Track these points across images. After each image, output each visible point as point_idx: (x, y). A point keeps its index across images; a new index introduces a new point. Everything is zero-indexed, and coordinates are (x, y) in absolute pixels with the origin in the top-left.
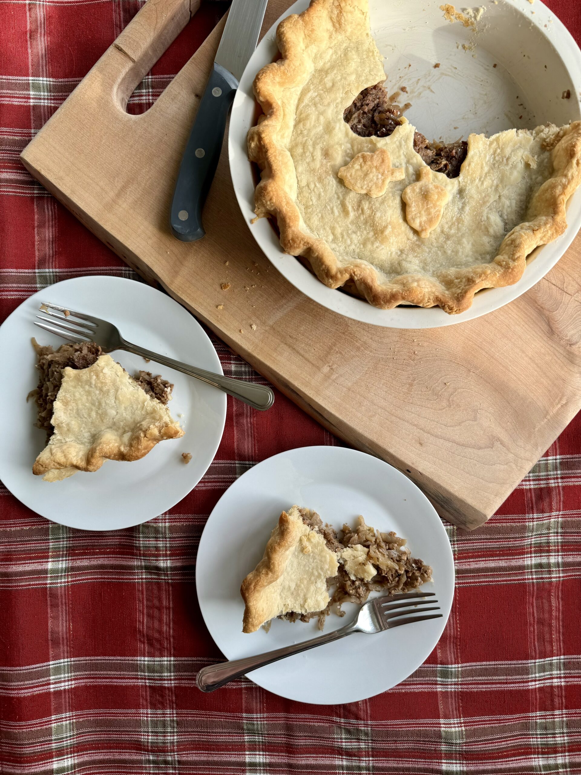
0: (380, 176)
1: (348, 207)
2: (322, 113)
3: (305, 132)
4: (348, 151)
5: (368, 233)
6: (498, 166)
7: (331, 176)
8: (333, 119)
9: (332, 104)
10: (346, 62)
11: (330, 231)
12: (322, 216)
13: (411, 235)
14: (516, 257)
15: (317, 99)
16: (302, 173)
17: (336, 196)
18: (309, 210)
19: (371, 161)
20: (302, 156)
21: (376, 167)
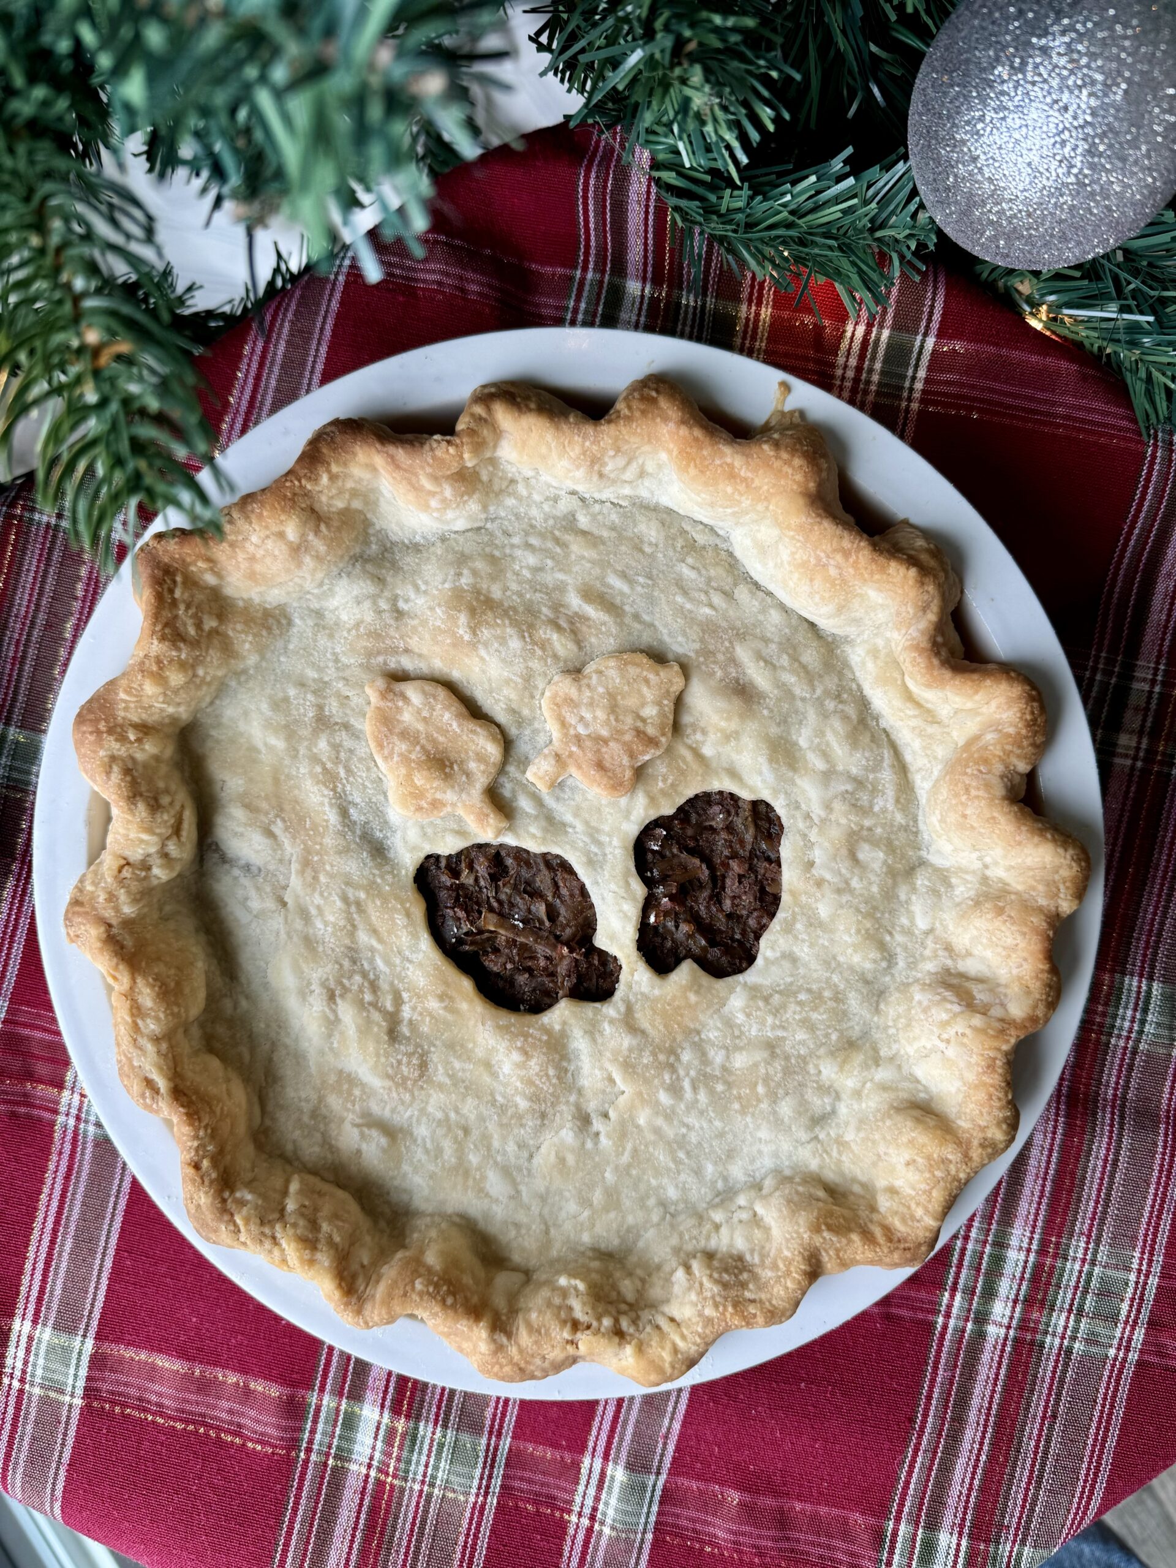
0: (581, 730)
1: (596, 610)
2: (828, 776)
3: (830, 705)
4: (699, 736)
5: (506, 589)
6: (341, 966)
7: (692, 654)
8: (794, 783)
9: (823, 814)
10: (867, 930)
11: (596, 532)
12: (641, 551)
13: (408, 664)
14: (115, 769)
15: (864, 798)
16: (763, 611)
17: (646, 618)
18: (680, 543)
19: (625, 744)
20: (795, 648)
21: (606, 742)
